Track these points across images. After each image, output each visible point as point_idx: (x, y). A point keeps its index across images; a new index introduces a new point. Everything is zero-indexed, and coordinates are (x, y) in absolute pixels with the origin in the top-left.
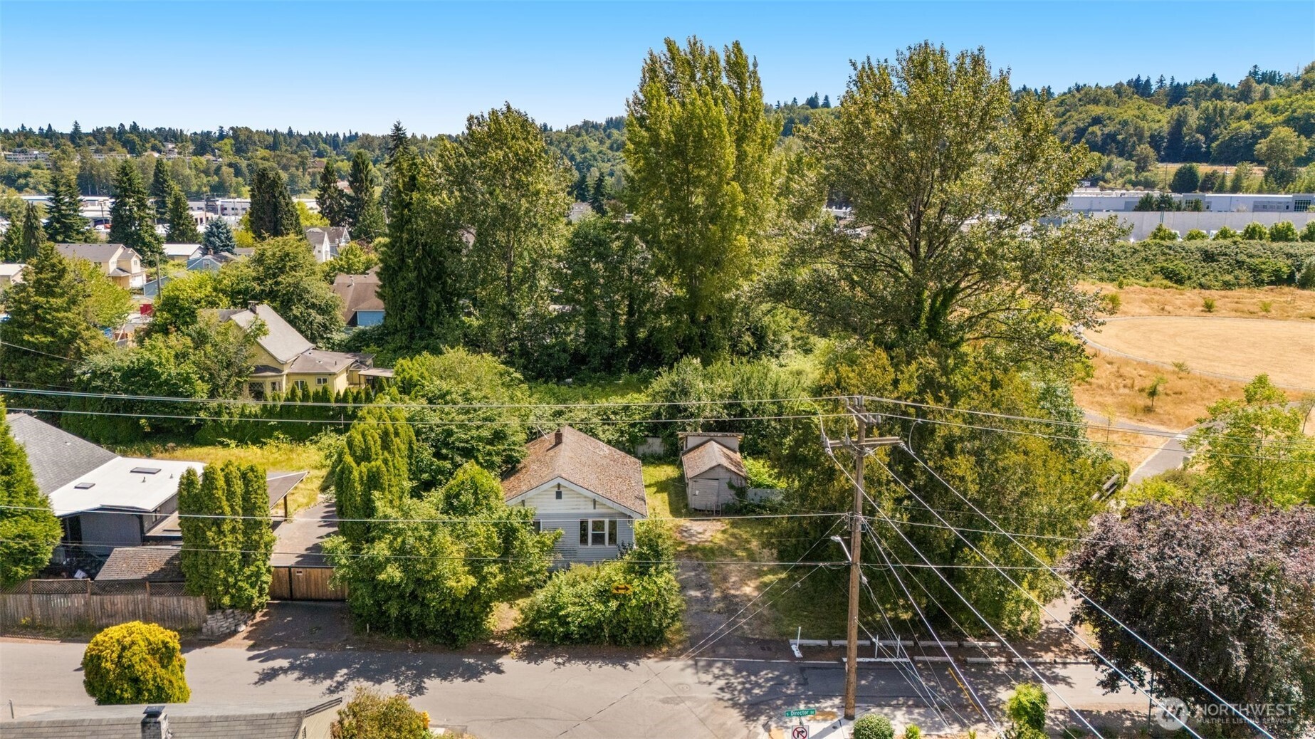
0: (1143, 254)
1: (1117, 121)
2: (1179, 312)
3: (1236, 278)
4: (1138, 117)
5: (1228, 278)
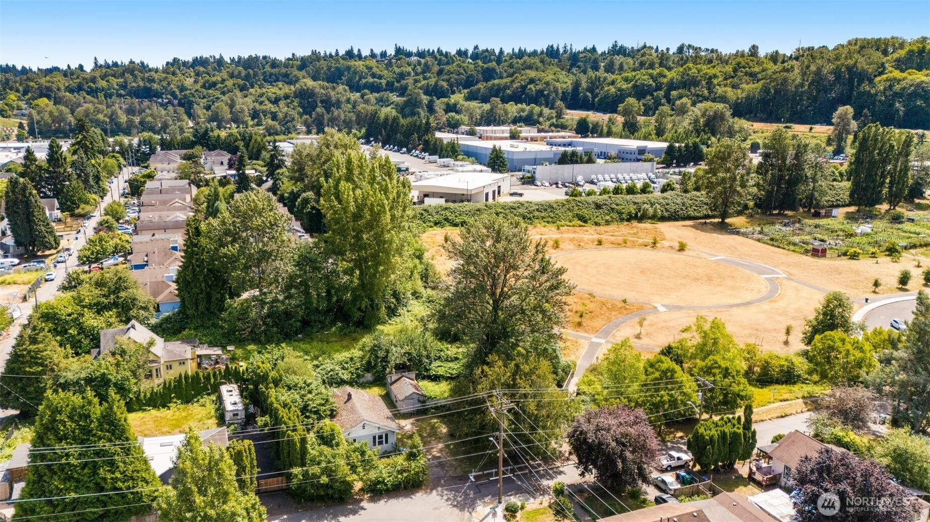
0: (567, 206)
1: (543, 82)
2: (587, 246)
3: (611, 217)
4: (555, 80)
5: (608, 218)
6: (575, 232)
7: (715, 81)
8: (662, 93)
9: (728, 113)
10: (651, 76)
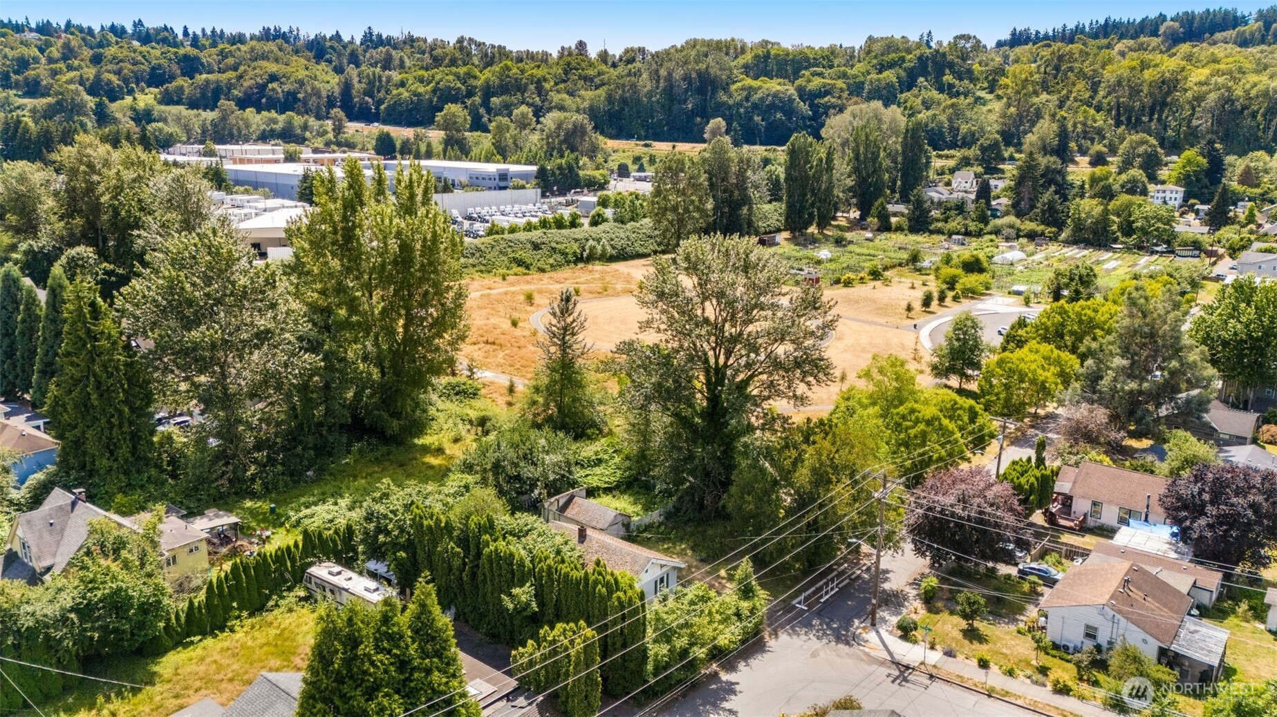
0: (498, 248)
1: (292, 79)
3: (556, 260)
4: (310, 78)
6: (528, 282)
7: (547, 86)
8: (477, 99)
9: (589, 128)
10: (457, 76)
